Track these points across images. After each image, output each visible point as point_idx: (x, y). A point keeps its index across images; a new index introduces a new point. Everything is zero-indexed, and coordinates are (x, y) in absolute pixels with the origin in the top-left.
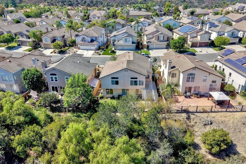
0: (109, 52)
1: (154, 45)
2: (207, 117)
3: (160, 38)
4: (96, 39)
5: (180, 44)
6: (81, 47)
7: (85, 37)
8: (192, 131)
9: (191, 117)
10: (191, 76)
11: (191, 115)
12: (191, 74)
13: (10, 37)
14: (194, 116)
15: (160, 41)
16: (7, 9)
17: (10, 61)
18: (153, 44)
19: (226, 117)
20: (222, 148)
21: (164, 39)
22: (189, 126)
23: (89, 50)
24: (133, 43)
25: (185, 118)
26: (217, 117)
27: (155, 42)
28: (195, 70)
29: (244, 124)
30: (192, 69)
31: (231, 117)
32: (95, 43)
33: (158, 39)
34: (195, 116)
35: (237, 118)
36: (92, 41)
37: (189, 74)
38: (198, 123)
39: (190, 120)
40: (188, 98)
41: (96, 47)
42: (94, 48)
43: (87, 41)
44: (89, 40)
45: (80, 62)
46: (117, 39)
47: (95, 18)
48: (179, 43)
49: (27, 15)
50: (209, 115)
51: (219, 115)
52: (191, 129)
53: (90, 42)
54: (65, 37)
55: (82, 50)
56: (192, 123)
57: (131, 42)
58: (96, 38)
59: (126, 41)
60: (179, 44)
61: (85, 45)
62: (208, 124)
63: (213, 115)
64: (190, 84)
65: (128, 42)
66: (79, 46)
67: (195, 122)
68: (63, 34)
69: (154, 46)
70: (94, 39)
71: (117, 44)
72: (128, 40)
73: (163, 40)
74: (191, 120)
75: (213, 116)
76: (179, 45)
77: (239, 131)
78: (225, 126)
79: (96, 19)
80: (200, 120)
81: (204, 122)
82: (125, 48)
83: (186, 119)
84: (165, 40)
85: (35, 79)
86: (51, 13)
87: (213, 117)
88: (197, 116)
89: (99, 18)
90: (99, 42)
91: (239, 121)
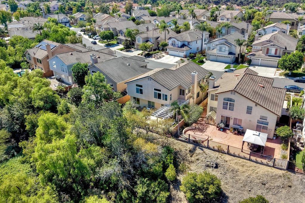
0: (197, 62)
1: (260, 60)
2: (217, 158)
3: (269, 52)
4: (188, 45)
5: (292, 63)
6: (170, 52)
7: (176, 40)
8: (187, 167)
9: (197, 151)
10: (229, 102)
11: (198, 149)
12: (230, 100)
13: (110, 33)
14: (200, 152)
15: (269, 56)
16: (144, 6)
17: (72, 54)
18: (259, 58)
19: (243, 166)
20: (197, 197)
21: (276, 53)
22: (187, 160)
23: (178, 56)
24: (230, 53)
25: (189, 149)
26: (232, 162)
27: (261, 56)
28: (234, 94)
29: (263, 184)
30: (230, 92)
31: (251, 168)
32: (185, 48)
33: (267, 53)
34: (202, 152)
35: (257, 173)
36: (183, 46)
37: (227, 99)
38: (200, 161)
39: (193, 154)
40: (221, 131)
41: (185, 53)
42: (182, 54)
43: (177, 46)
44: (180, 44)
45: (129, 65)
46: (212, 46)
47: (223, 20)
48: (290, 61)
49: (152, 13)
50: (222, 157)
51: (235, 161)
52: (187, 164)
53: (180, 47)
54: (159, 39)
55: (170, 55)
56: (193, 159)
57: (227, 53)
58: (188, 43)
59: (220, 50)
60: (290, 63)
61: (174, 50)
62: (213, 167)
63: (227, 157)
64: (227, 113)
65: (224, 52)
66: (168, 50)
67: (197, 158)
68: (157, 36)
69: (260, 62)
70: (186, 43)
71: (210, 53)
72: (224, 48)
73: (274, 55)
74: (195, 155)
75: (227, 159)
76: (290, 65)
77: (249, 190)
78: (234, 176)
79: (225, 21)
80: (205, 158)
81: (208, 163)
82: (219, 58)
83: (188, 151)
84: (278, 55)
85: (80, 74)
86: (178, 12)
87: (224, 160)
88: (204, 152)
89: (228, 20)
90: (191, 49)
91: (259, 178)
